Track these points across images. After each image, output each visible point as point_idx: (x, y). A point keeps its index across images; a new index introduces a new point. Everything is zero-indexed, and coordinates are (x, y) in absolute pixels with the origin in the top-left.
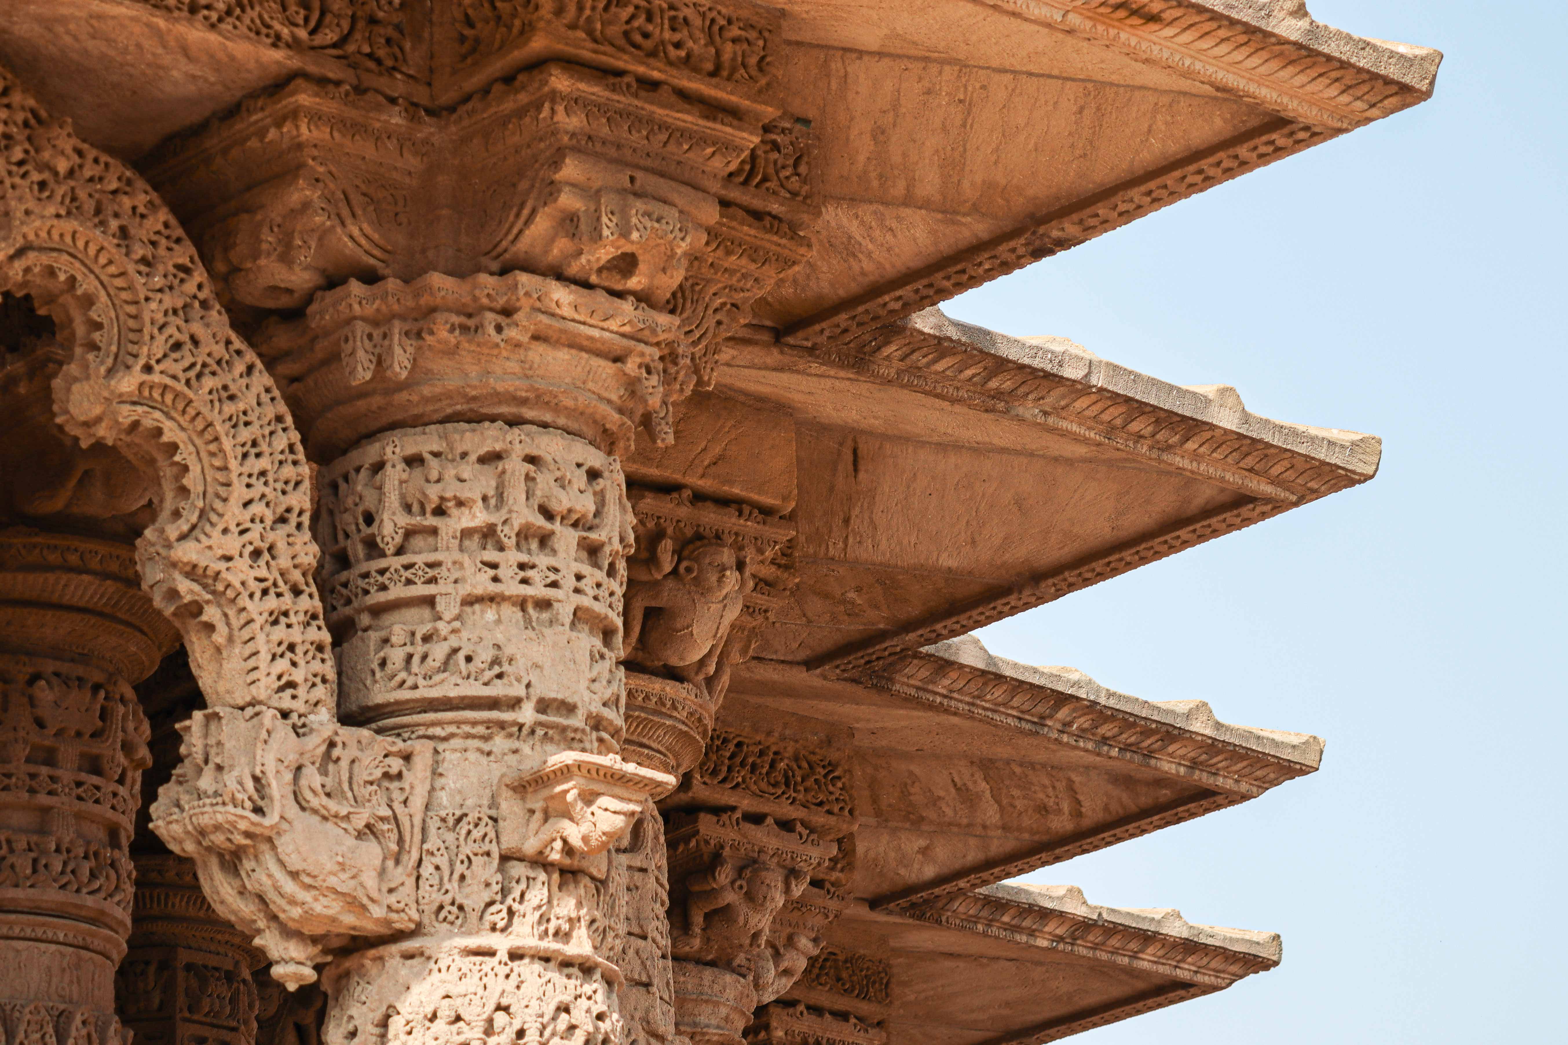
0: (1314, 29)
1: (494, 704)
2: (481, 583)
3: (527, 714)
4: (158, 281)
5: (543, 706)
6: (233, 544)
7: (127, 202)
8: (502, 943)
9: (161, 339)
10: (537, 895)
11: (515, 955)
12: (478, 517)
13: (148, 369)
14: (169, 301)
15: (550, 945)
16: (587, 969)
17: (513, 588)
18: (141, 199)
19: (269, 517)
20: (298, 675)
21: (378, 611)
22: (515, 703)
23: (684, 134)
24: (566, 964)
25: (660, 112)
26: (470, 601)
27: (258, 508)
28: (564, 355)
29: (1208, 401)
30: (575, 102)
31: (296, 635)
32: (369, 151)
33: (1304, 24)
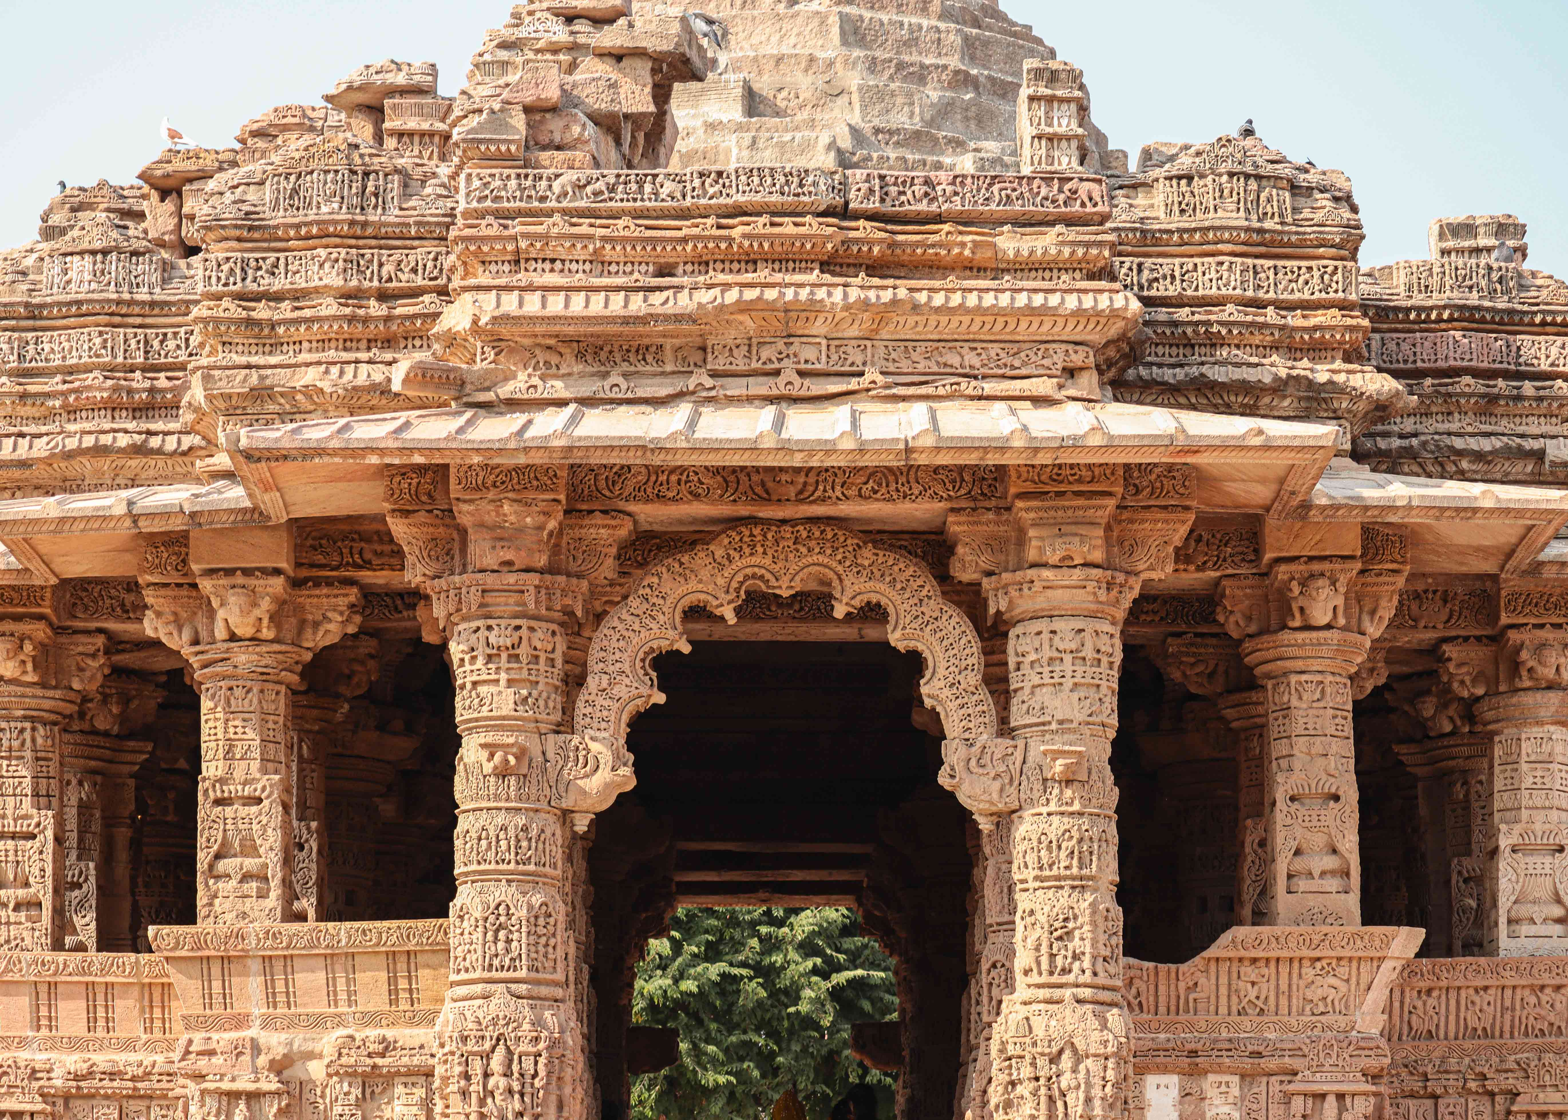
0: (1268, 438)
1: (1043, 724)
2: (1036, 680)
3: (1054, 726)
4: (906, 596)
5: (1061, 722)
6: (942, 684)
7: (896, 568)
8: (1044, 810)
9: (909, 617)
10: (1056, 791)
11: (1049, 814)
12: (1033, 657)
13: (904, 628)
14: (911, 602)
15: (1063, 808)
16: (1081, 814)
17: (1047, 680)
18: (902, 566)
19: (957, 670)
20: (971, 725)
21: (1016, 691)
22: (1050, 723)
23: (1079, 508)
24: (1072, 813)
25: (1066, 503)
26: (1034, 687)
27: (951, 669)
28: (1060, 591)
29: (1476, 498)
30: (1027, 510)
31: (970, 711)
32: (985, 528)
33: (1263, 437)
